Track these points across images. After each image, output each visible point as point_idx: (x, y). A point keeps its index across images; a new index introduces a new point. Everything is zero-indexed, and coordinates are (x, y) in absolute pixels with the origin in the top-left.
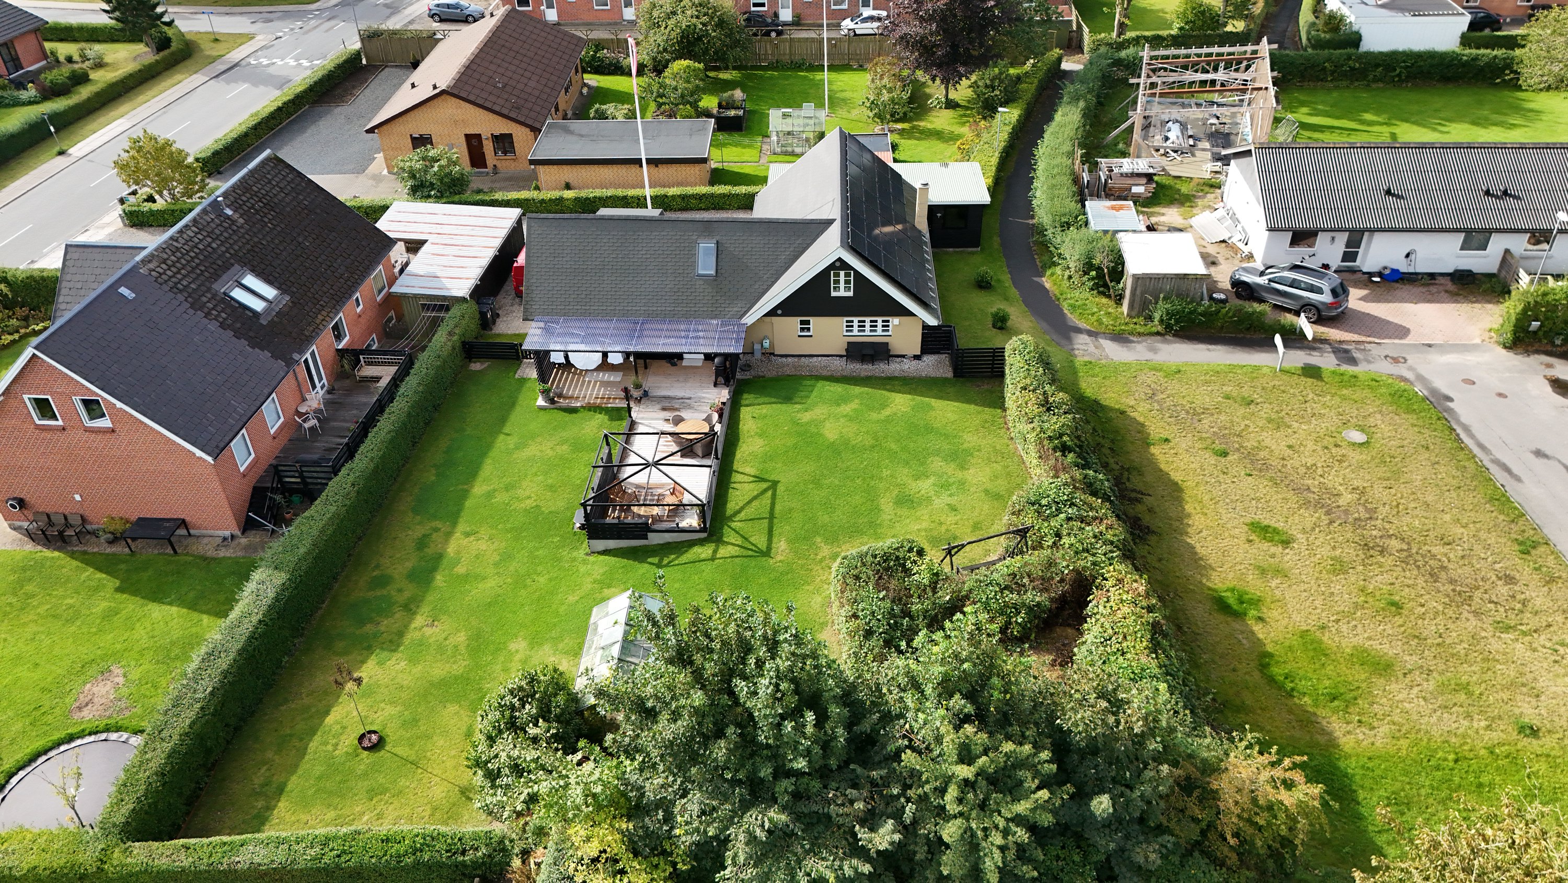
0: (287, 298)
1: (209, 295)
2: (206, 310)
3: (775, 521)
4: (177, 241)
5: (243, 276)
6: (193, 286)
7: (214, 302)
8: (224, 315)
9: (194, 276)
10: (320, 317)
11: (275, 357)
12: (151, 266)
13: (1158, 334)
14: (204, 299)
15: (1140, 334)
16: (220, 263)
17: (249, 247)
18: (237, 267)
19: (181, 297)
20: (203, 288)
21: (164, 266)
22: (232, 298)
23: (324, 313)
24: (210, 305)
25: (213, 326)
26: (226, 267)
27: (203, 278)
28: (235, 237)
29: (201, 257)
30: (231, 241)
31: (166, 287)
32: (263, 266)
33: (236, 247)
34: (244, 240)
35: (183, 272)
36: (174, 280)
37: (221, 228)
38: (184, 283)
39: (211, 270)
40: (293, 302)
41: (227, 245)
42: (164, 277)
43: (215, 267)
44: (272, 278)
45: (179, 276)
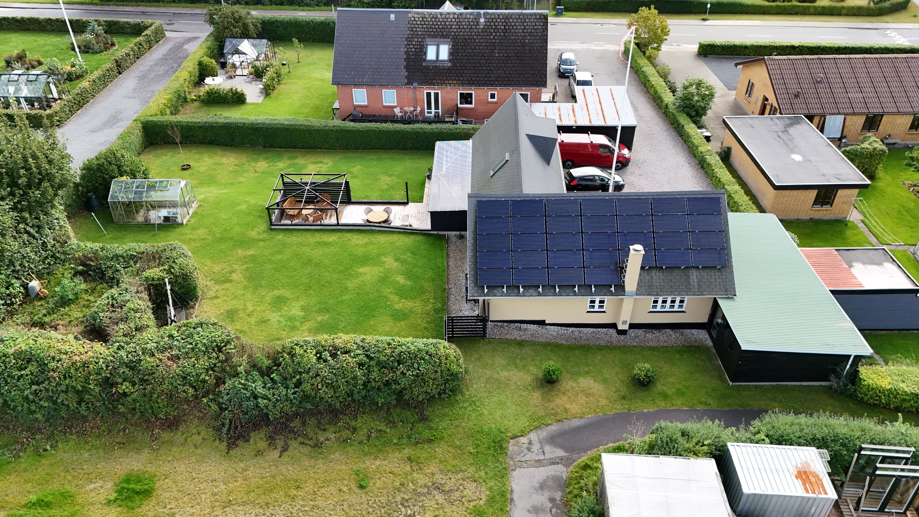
0: (449, 64)
1: (420, 40)
2: (410, 43)
5: (444, 44)
6: (420, 33)
7: (418, 44)
8: (413, 50)
9: (426, 30)
10: (451, 82)
11: (407, 77)
12: (416, 16)
14: (416, 40)
16: (445, 34)
17: (467, 37)
18: (449, 40)
19: (408, 33)
20: (422, 37)
21: (421, 19)
22: (426, 48)
23: (458, 82)
24: (414, 43)
25: (404, 50)
26: (444, 37)
27: (429, 33)
28: (467, 30)
29: (441, 27)
30: (463, 30)
31: (409, 26)
32: (460, 48)
33: (461, 34)
34: (469, 34)
35: (425, 26)
36: (416, 26)
37: (467, 23)
38: (418, 29)
39: (436, 34)
40: (449, 68)
41: (459, 30)
42: (414, 22)
43: (440, 33)
44: (456, 54)
45: (420, 26)
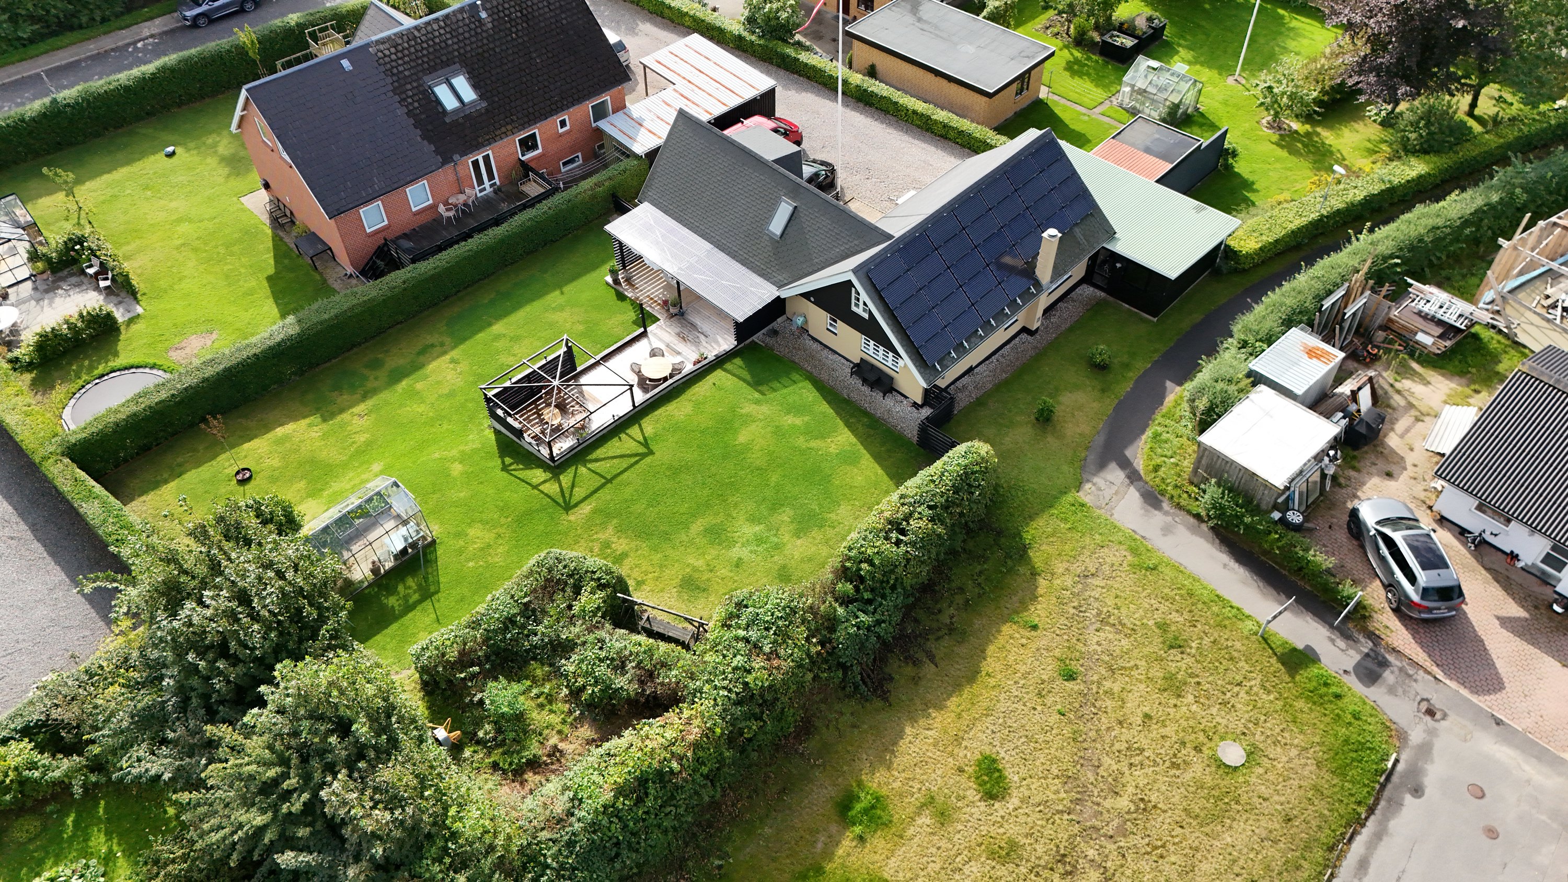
0: (484, 104)
1: (415, 84)
2: (404, 96)
3: (609, 485)
4: (419, 31)
5: (456, 75)
6: (407, 73)
7: (415, 91)
8: (416, 104)
9: (413, 64)
10: (503, 129)
11: (437, 152)
12: (381, 47)
13: (1197, 516)
14: (409, 87)
15: (1179, 506)
16: (444, 58)
17: (480, 50)
18: (457, 66)
19: (389, 80)
20: (415, 77)
21: (393, 50)
22: (433, 92)
23: (509, 127)
24: (410, 93)
25: (401, 111)
26: (447, 64)
27: (420, 68)
28: (473, 39)
29: (431, 50)
30: (467, 42)
31: (382, 69)
32: (482, 71)
33: (468, 48)
34: (480, 44)
35: (407, 59)
36: (394, 64)
37: (466, 28)
38: (401, 68)
39: (432, 64)
40: (487, 110)
41: (462, 45)
42: (387, 59)
43: (438, 61)
44: (482, 83)
45: (400, 62)
